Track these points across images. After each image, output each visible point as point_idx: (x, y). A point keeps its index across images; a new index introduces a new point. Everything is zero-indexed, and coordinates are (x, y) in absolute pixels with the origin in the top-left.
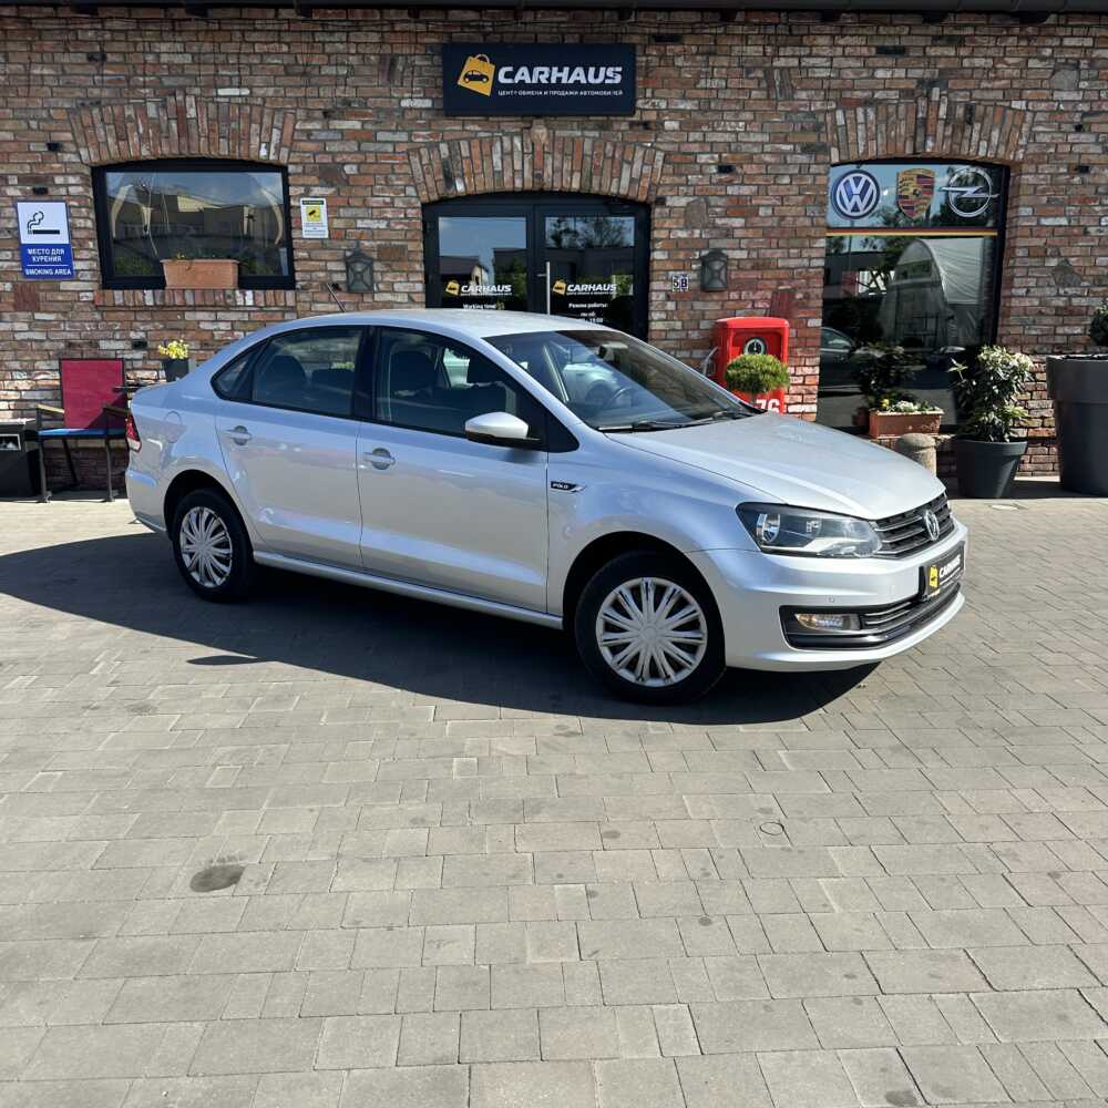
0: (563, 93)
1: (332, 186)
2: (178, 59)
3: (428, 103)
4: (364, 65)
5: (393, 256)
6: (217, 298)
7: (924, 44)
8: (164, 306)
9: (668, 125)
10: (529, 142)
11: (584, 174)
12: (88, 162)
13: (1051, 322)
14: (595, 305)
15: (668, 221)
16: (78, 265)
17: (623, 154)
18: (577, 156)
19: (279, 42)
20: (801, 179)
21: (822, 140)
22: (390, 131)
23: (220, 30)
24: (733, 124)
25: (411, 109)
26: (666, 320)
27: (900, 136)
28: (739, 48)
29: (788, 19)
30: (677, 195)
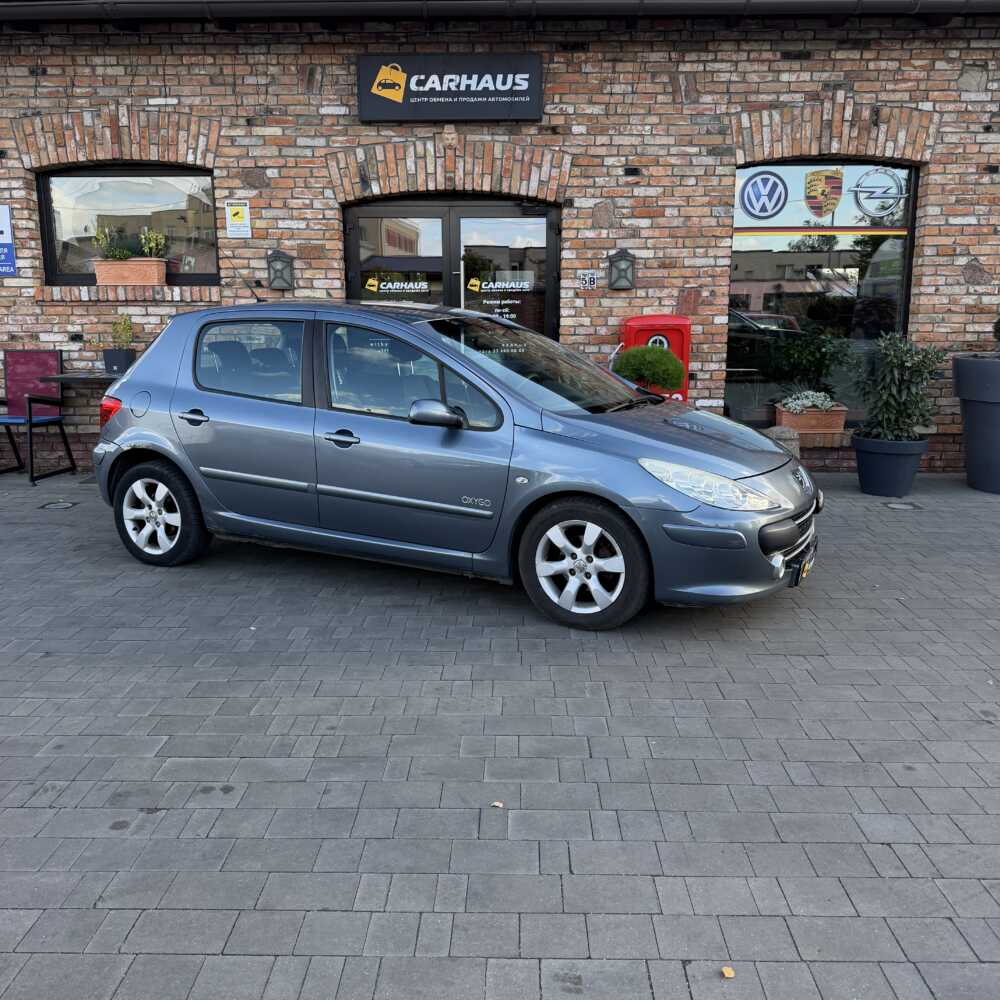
0: (472, 100)
1: (256, 188)
2: (110, 71)
3: (343, 110)
4: (284, 75)
5: (312, 254)
6: (147, 294)
7: (829, 48)
8: (98, 300)
9: (576, 129)
10: (441, 147)
11: (495, 178)
12: (29, 167)
13: (961, 321)
14: (508, 302)
15: (576, 221)
16: (20, 263)
17: (532, 158)
18: (488, 160)
19: (205, 54)
20: (707, 181)
21: (727, 142)
22: (308, 137)
23: (150, 44)
24: (639, 127)
25: (328, 115)
26: (575, 316)
27: (807, 138)
28: (645, 54)
29: (692, 27)
30: (585, 196)
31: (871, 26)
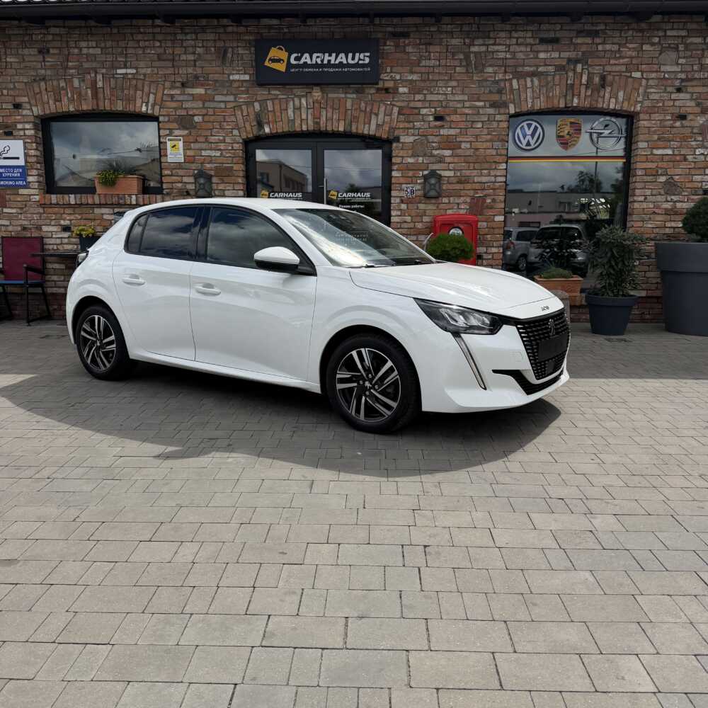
0: (331, 70)
1: (187, 129)
2: (91, 51)
3: (247, 77)
4: (207, 54)
5: (224, 173)
6: (114, 200)
7: (571, 36)
8: (81, 204)
9: (401, 90)
10: (311, 101)
11: (347, 122)
12: (37, 115)
13: (662, 219)
14: (356, 207)
15: (402, 151)
16: (30, 179)
18: (342, 110)
19: (154, 40)
20: (490, 125)
21: (503, 99)
22: (222, 95)
23: (118, 33)
24: (444, 89)
25: (236, 80)
26: (401, 216)
27: (557, 96)
28: (448, 40)
29: (480, 21)
30: (407, 135)
31: (600, 21)
